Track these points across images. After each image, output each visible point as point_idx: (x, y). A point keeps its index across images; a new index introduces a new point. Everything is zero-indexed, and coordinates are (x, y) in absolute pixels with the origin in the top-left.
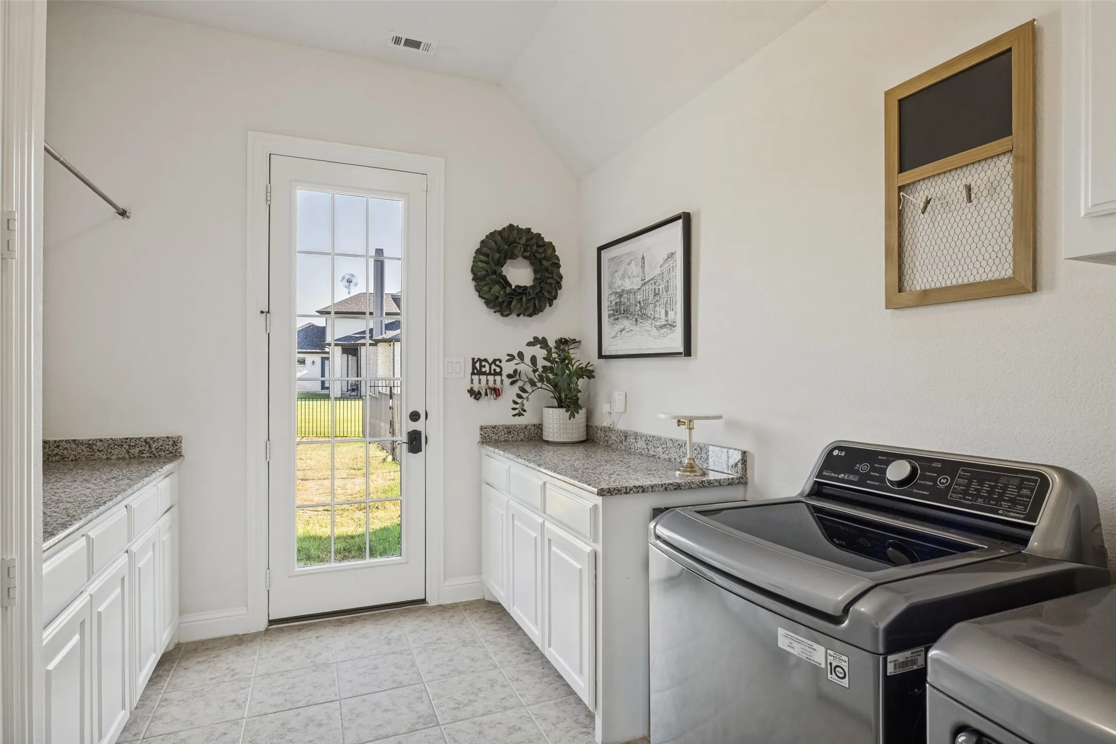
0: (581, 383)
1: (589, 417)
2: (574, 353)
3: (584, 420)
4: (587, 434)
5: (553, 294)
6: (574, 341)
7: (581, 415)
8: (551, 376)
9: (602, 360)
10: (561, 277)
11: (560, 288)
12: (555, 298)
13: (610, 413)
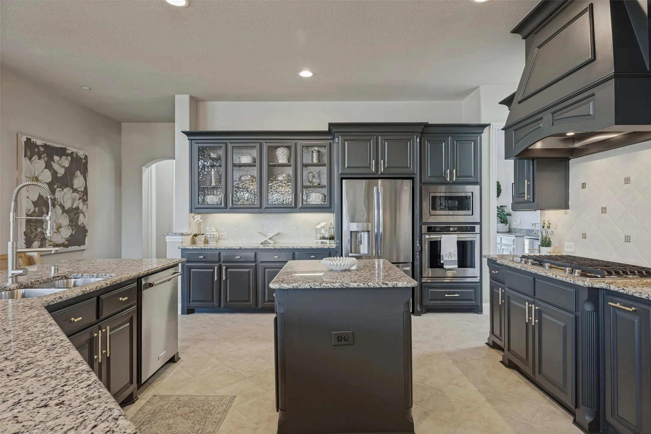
0: (508, 217)
1: (510, 226)
2: (505, 209)
3: (508, 226)
4: (509, 230)
5: (499, 194)
6: (505, 206)
7: (508, 225)
8: (500, 216)
9: (514, 211)
10: (501, 190)
11: (501, 192)
12: (500, 195)
13: (516, 225)
